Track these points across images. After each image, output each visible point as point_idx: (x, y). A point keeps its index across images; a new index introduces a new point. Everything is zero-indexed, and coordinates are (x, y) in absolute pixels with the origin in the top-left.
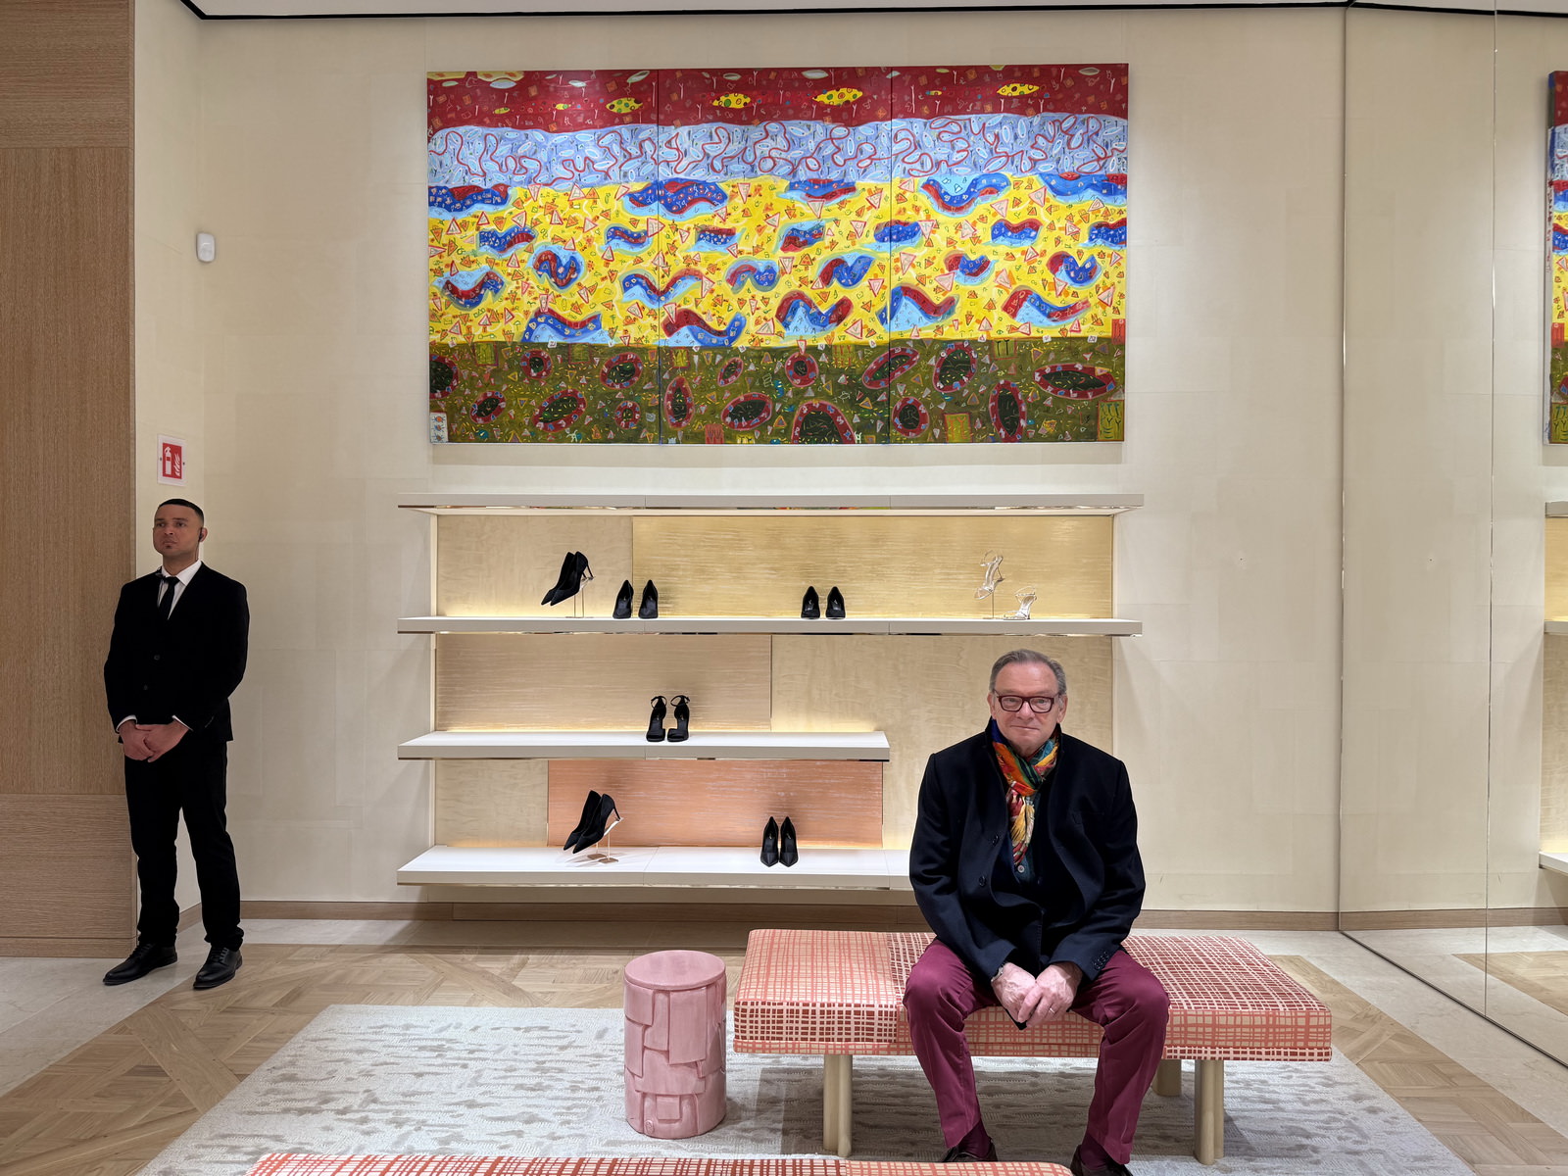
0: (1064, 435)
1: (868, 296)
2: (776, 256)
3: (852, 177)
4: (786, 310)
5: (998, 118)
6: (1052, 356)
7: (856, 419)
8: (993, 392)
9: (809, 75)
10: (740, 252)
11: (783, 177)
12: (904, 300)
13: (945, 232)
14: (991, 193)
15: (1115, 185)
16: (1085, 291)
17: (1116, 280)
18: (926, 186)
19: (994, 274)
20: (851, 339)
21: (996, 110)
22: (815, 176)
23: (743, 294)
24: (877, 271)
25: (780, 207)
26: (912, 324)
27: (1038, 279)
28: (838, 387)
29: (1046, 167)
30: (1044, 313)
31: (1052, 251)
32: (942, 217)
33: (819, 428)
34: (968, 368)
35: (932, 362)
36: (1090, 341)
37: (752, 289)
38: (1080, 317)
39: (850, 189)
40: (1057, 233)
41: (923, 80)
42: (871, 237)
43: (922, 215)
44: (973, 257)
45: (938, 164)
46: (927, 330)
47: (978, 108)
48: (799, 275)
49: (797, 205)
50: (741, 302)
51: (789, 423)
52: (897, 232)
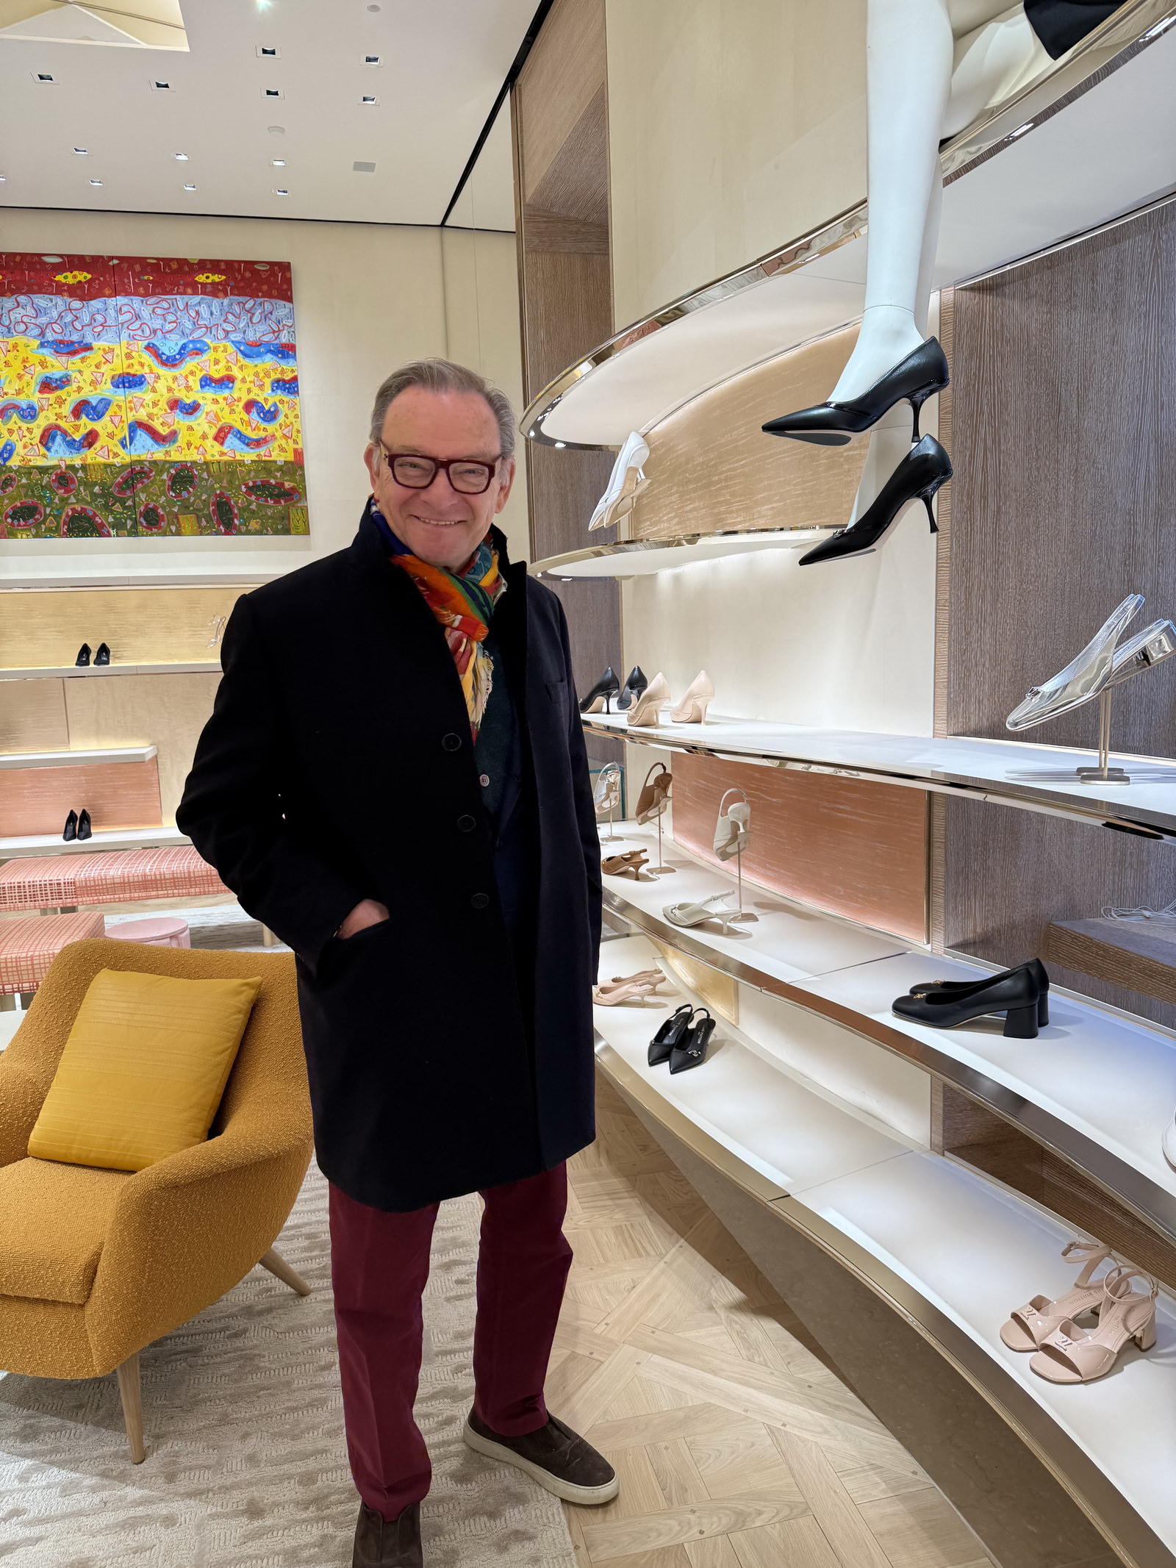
0: (267, 531)
1: (111, 428)
2: (35, 397)
3: (89, 339)
4: (47, 437)
5: (197, 299)
6: (253, 474)
7: (111, 519)
8: (212, 499)
9: (47, 259)
10: (6, 394)
11: (35, 337)
12: (139, 432)
13: (165, 382)
14: (197, 354)
15: (287, 351)
16: (272, 427)
17: (293, 420)
18: (147, 348)
19: (204, 415)
20: (102, 460)
21: (195, 293)
22: (60, 337)
23: (11, 425)
24: (116, 409)
25: (34, 359)
26: (145, 450)
27: (237, 418)
28: (94, 496)
29: (236, 337)
30: (244, 442)
31: (245, 398)
32: (162, 371)
33: (81, 526)
34: (192, 482)
35: (165, 477)
36: (279, 463)
37: (18, 421)
38: (270, 446)
39: (88, 348)
40: (248, 385)
41: (138, 268)
42: (109, 385)
43: (146, 370)
44: (188, 401)
45: (155, 331)
46: (159, 454)
47: (181, 291)
48: (54, 411)
49: (48, 359)
50: (11, 432)
51: (58, 523)
52: (129, 381)
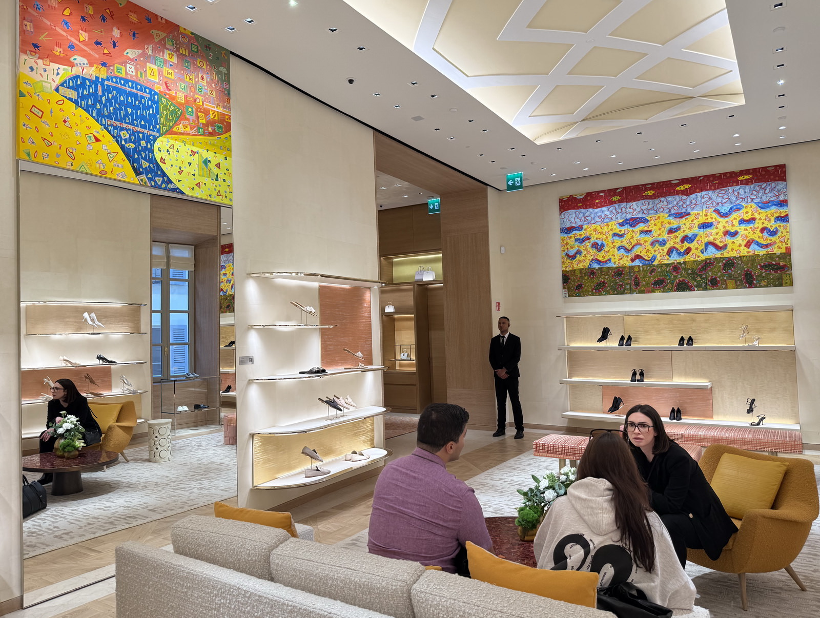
0: (770, 285)
1: (697, 246)
2: (665, 236)
3: (689, 210)
4: (670, 252)
5: (739, 187)
6: (764, 260)
7: (695, 283)
8: (743, 272)
9: (673, 182)
10: (654, 236)
11: (666, 213)
12: (709, 246)
13: (722, 224)
14: (738, 210)
15: (783, 203)
16: (774, 239)
17: (786, 234)
18: (714, 211)
19: (740, 236)
20: (692, 259)
21: (738, 185)
22: (677, 212)
23: (655, 248)
24: (699, 238)
25: (666, 222)
26: (712, 253)
27: (757, 236)
28: (689, 274)
29: (758, 200)
30: (759, 246)
31: (761, 226)
32: (721, 220)
33: (683, 287)
34: (733, 265)
35: (721, 264)
36: (777, 254)
37: (658, 246)
38: (773, 247)
39: (689, 214)
40: (762, 221)
41: (711, 179)
42: (697, 228)
43: (714, 220)
44: (732, 231)
45: (718, 204)
46: (718, 254)
47: (731, 185)
48: (673, 241)
49: (672, 221)
50: (655, 251)
51: (672, 286)
52: (706, 225)
